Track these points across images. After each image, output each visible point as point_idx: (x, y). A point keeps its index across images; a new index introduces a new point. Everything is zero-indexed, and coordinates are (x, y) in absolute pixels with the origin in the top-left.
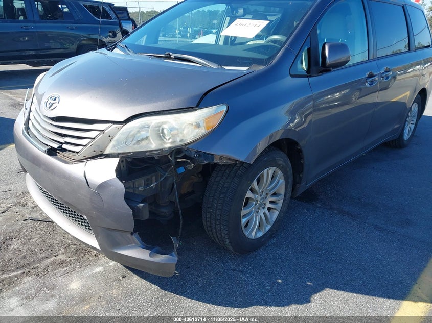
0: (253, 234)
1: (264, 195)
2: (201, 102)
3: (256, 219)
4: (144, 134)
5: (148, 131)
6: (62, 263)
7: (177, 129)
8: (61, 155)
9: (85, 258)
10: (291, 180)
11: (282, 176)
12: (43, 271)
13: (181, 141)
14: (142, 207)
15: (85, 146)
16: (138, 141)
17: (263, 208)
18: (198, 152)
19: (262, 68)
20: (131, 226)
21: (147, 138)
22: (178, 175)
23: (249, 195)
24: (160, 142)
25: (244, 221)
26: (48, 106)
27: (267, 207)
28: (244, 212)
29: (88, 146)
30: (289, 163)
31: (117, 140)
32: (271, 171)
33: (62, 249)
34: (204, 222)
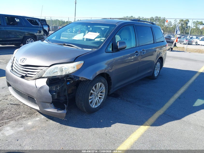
0: (94, 106)
1: (97, 92)
2: (75, 60)
3: (95, 100)
4: (56, 70)
5: (57, 70)
6: (24, 117)
7: (67, 69)
8: (26, 78)
9: (32, 116)
10: (107, 87)
11: (104, 86)
12: (18, 120)
13: (69, 72)
14: (55, 94)
15: (35, 75)
16: (54, 73)
17: (97, 97)
18: (74, 76)
19: (96, 49)
20: (51, 101)
21: (57, 72)
22: (67, 85)
23: (92, 91)
24: (61, 73)
25: (90, 101)
26: (22, 61)
27: (99, 97)
28: (90, 98)
29: (36, 75)
30: (106, 81)
31: (47, 72)
32: (100, 84)
33: (24, 113)
34: (76, 102)
